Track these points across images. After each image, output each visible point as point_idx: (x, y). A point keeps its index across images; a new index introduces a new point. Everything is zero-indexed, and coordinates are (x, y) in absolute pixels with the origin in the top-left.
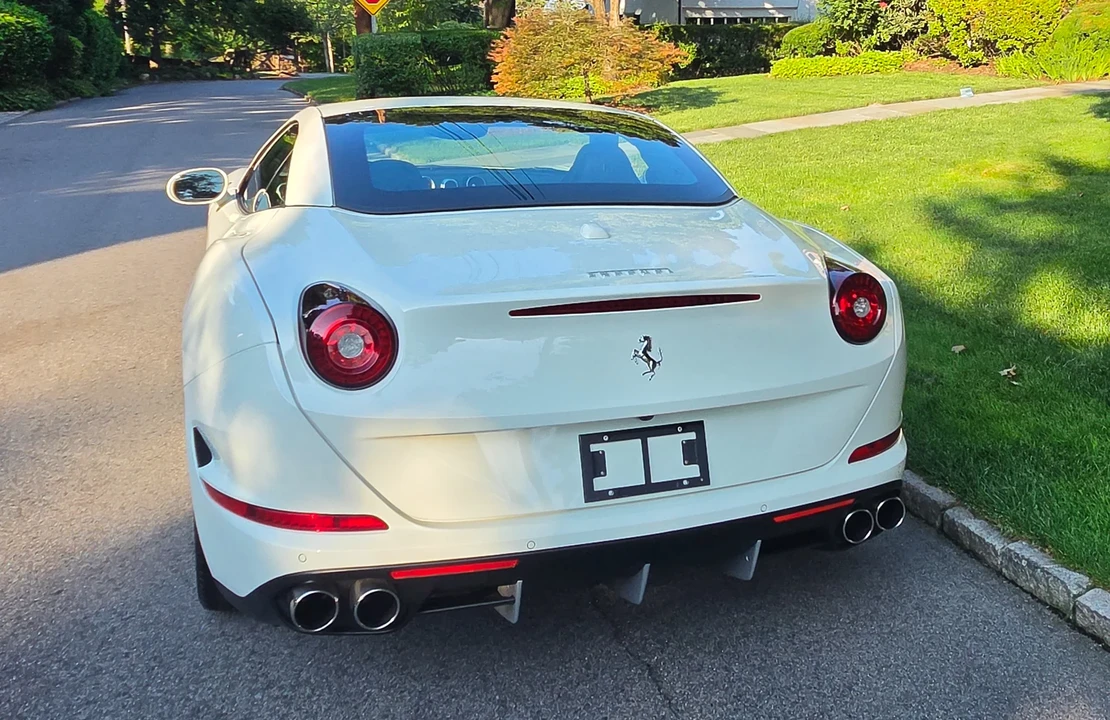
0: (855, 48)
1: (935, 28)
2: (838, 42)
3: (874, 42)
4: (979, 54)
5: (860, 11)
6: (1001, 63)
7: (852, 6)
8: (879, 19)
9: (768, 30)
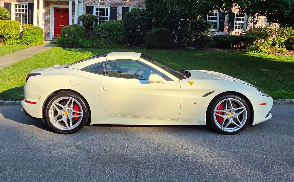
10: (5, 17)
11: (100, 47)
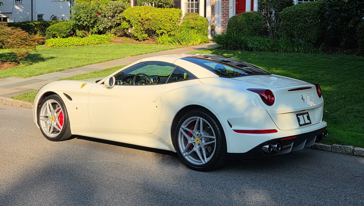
0: (85, 33)
1: (125, 24)
2: (77, 31)
3: (95, 30)
4: (146, 35)
5: (91, 18)
6: (160, 39)
7: (88, 16)
8: (97, 21)
9: (32, 25)
10: (166, 4)
11: (277, 51)
